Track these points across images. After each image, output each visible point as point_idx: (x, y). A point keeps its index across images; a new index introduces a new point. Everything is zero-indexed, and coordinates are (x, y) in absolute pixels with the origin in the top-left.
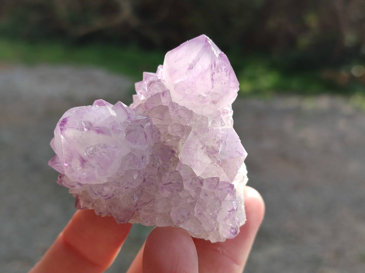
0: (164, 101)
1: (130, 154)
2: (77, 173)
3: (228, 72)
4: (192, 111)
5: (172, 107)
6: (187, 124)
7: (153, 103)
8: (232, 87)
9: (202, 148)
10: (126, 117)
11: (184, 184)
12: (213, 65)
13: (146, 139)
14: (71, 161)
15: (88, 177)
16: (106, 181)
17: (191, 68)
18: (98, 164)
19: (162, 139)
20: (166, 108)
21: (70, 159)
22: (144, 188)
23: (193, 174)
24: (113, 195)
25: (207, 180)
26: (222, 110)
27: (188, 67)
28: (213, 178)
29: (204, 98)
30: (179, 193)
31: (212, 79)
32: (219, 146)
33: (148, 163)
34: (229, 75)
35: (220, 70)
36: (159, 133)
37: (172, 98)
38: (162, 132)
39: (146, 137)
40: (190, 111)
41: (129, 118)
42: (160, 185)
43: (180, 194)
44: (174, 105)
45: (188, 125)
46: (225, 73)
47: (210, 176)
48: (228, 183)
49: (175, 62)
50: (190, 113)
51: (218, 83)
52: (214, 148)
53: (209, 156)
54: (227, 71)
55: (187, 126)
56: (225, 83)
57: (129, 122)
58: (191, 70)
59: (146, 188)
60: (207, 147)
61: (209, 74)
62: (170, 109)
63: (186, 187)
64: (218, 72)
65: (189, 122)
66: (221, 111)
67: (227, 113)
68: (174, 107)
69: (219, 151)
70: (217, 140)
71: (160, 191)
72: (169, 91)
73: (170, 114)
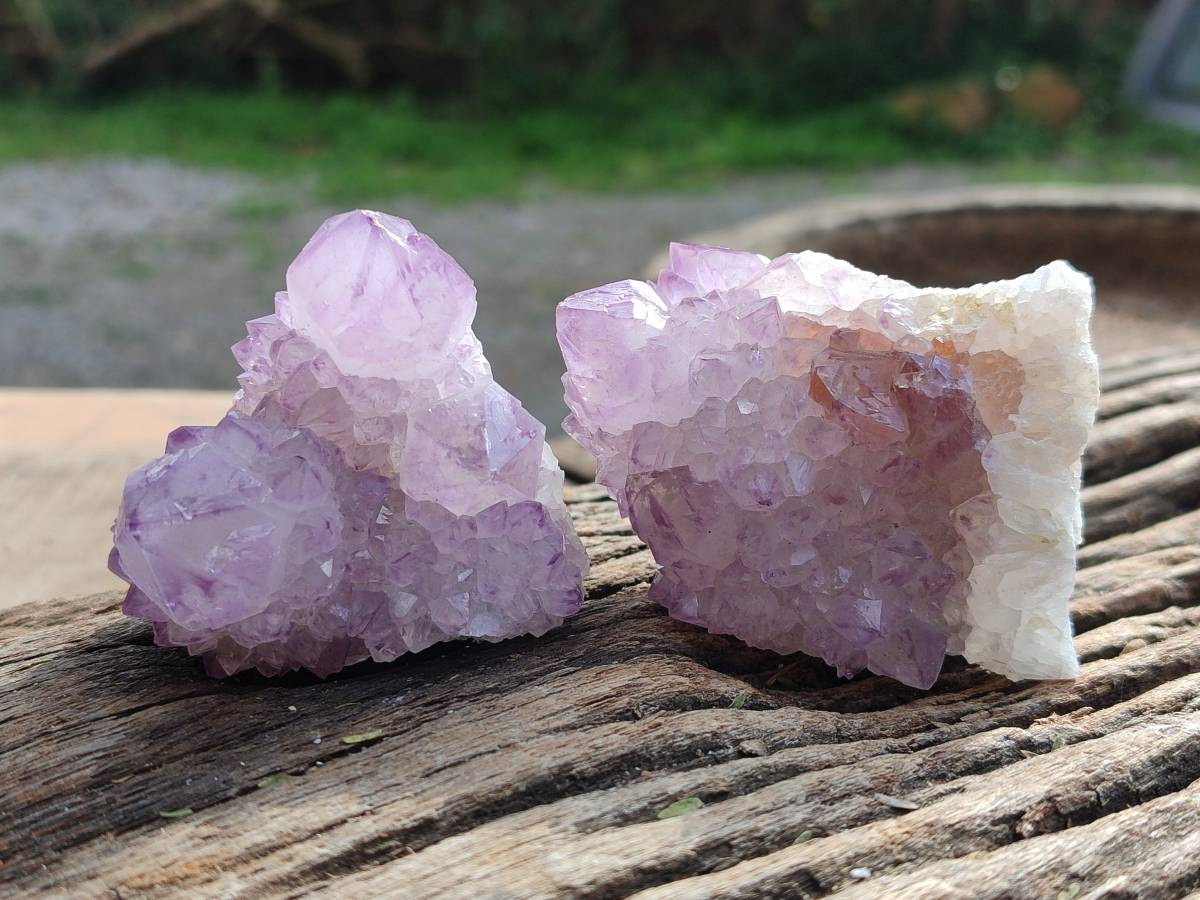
0: (324, 380)
1: (297, 526)
2: (201, 613)
3: (441, 269)
4: (393, 380)
5: (347, 387)
6: (393, 411)
7: (300, 392)
8: (461, 298)
9: (449, 455)
10: (253, 445)
11: (436, 545)
12: (406, 271)
13: (321, 482)
14: (180, 593)
15: (228, 613)
16: (266, 604)
17: (359, 291)
18: (242, 578)
19: (350, 462)
20: (334, 393)
21: (175, 591)
22: (352, 585)
23: (449, 516)
24: (292, 624)
25: (481, 516)
26: (456, 351)
27: (351, 292)
28: (492, 508)
29: (411, 345)
30: (433, 567)
31: (415, 301)
32: (482, 439)
33: (341, 527)
34: (447, 275)
35: (423, 273)
36: (338, 451)
37: (339, 368)
38: (342, 446)
39: (317, 477)
40: (388, 381)
41: (260, 447)
42: (387, 565)
43: (437, 567)
44: (350, 382)
45: (396, 411)
46: (435, 274)
47: (484, 507)
48: (527, 504)
49: (317, 285)
50: (392, 386)
51: (429, 302)
52: (473, 448)
53: (470, 468)
54: (438, 268)
55: (394, 415)
56: (444, 296)
57: (265, 455)
58: (360, 298)
59: (355, 582)
60: (459, 450)
61: (403, 290)
62: (344, 392)
63: (443, 549)
64: (419, 280)
65: (395, 405)
66: (455, 353)
67: (470, 352)
68: (352, 387)
69: (486, 452)
70: (474, 425)
71: (391, 580)
72: (325, 354)
73: (349, 403)
